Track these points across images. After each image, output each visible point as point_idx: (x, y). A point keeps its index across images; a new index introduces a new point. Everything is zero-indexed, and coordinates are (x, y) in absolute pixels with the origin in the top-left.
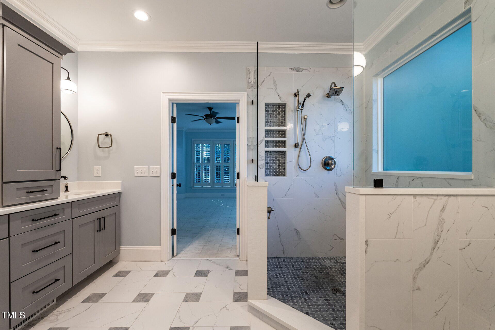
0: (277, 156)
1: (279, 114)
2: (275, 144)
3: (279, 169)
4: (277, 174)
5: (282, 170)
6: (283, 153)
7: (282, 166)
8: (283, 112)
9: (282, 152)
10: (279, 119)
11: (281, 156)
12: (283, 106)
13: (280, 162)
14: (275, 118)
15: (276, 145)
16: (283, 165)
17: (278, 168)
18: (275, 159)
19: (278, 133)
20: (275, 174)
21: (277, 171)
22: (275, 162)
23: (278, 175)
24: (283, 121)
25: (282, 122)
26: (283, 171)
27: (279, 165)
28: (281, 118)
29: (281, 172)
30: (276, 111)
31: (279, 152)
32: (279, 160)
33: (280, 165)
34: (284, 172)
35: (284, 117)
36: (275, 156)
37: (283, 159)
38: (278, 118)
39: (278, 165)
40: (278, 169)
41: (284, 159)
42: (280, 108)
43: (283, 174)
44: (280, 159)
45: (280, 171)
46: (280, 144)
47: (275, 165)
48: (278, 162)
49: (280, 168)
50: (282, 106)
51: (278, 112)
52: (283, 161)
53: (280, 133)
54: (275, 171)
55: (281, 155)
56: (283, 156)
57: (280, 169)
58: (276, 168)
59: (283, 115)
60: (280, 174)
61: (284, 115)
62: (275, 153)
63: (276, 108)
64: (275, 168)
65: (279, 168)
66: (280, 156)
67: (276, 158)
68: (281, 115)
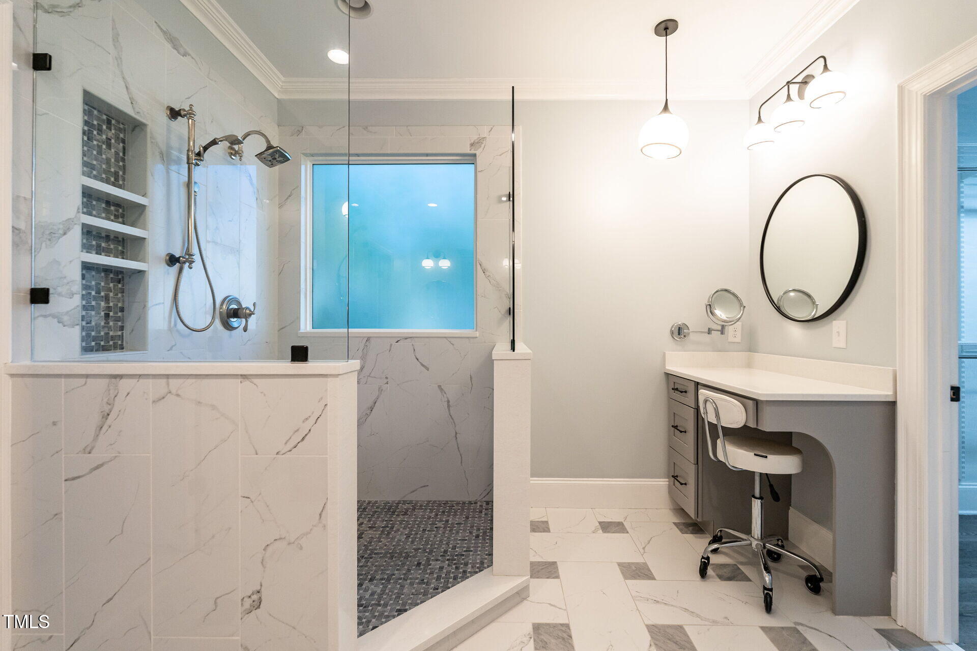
0: (103, 284)
1: (109, 146)
2: (94, 243)
3: (106, 329)
4: (102, 343)
5: (115, 331)
6: (120, 277)
7: (117, 319)
8: (121, 145)
9: (117, 273)
10: (108, 161)
11: (114, 285)
12: (121, 126)
13: (111, 304)
14: (95, 152)
15: (99, 246)
16: (120, 314)
17: (102, 324)
18: (93, 293)
19: (104, 205)
20: (93, 344)
21: (102, 333)
22: (93, 303)
23: (105, 349)
24: (121, 173)
25: (116, 175)
26: (120, 333)
27: (107, 316)
28: (113, 160)
29: (112, 337)
30: (100, 131)
31: (107, 270)
32: (107, 299)
33: (111, 314)
34: (123, 339)
35: (123, 160)
36: (93, 283)
37: (120, 295)
38: (104, 156)
39: (103, 314)
40: (104, 327)
41: (123, 296)
42: (113, 128)
43: (120, 342)
44: (111, 294)
45: (111, 333)
46: (109, 245)
47: (93, 313)
48: (103, 304)
49: (111, 324)
50: (118, 122)
51: (104, 137)
52: (119, 302)
53: (112, 208)
54: (93, 334)
55: (112, 280)
56: (120, 286)
57: (110, 328)
58: (97, 325)
59: (121, 154)
60: (111, 343)
61: (124, 153)
62: (94, 273)
63: (98, 119)
64: (93, 323)
65: (108, 323)
66: (111, 285)
67: (98, 292)
68: (113, 150)
